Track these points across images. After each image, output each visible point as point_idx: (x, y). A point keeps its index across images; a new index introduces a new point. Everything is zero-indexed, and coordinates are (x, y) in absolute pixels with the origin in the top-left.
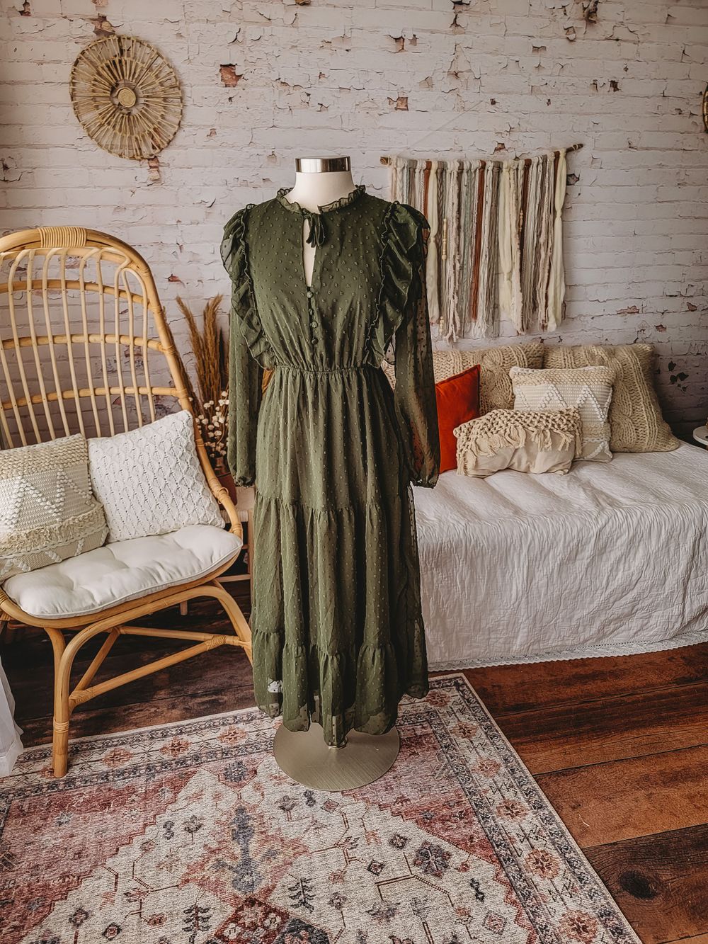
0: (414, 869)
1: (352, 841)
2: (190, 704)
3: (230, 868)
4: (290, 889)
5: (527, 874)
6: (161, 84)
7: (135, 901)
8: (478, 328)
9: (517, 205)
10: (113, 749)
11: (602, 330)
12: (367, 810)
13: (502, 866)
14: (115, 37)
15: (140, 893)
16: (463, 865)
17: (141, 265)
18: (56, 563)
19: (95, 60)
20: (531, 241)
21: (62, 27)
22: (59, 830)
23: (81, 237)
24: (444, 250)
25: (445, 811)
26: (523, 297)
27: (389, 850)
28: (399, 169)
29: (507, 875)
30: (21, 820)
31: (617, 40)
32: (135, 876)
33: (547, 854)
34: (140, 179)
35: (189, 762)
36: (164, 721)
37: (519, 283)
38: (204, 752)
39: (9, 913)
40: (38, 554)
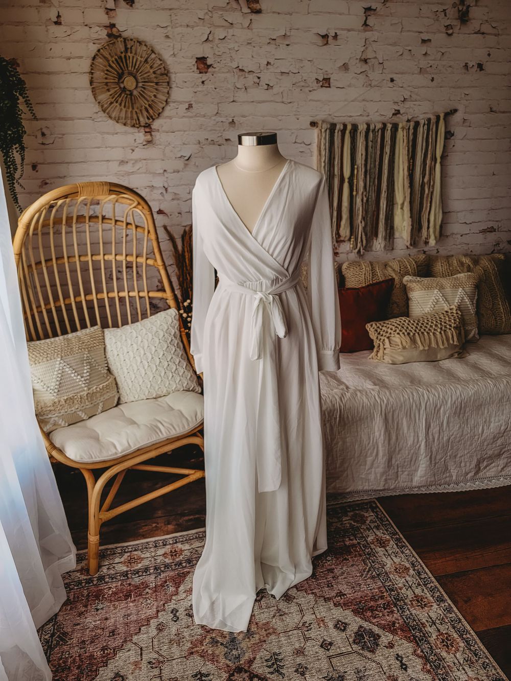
0: (354, 646)
1: (307, 625)
2: (180, 521)
3: (222, 644)
4: (266, 660)
5: (437, 650)
6: (154, 73)
7: (156, 667)
8: (379, 244)
9: (408, 155)
10: (129, 554)
11: (468, 244)
12: (316, 602)
13: (418, 644)
14: (122, 39)
15: (159, 662)
16: (389, 643)
17: (146, 207)
18: (84, 420)
19: (108, 56)
20: (418, 180)
21: (83, 32)
22: (97, 614)
23: (106, 188)
24: (355, 188)
25: (372, 603)
26: (412, 222)
27: (334, 633)
28: (323, 130)
29: (422, 651)
30: (69, 607)
31: (483, 33)
32: (154, 649)
33: (450, 636)
34: (138, 141)
35: (184, 565)
36: (162, 534)
37: (409, 212)
38: (195, 556)
39: (68, 676)
40: (72, 414)
